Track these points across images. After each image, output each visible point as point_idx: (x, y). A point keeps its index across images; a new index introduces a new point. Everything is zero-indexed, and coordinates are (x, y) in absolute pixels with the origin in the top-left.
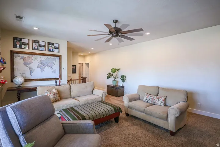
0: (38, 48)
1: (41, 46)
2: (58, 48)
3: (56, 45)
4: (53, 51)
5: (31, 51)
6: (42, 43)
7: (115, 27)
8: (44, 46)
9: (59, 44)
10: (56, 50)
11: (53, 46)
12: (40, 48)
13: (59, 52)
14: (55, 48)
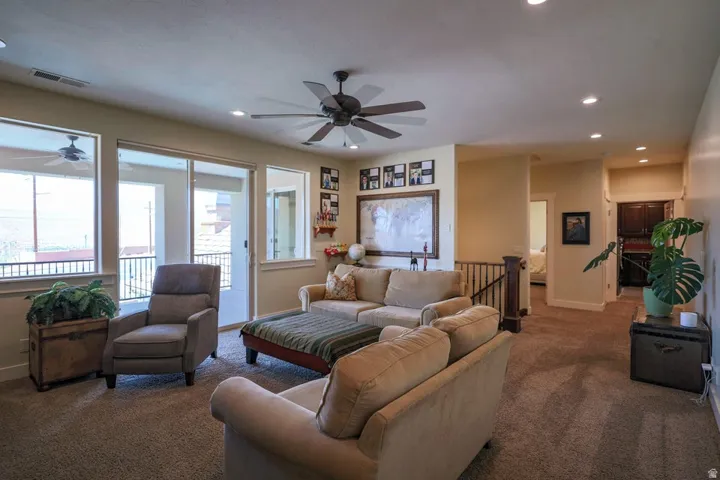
0: (392, 183)
1: (397, 176)
2: (432, 172)
3: (427, 166)
4: (419, 183)
5: (383, 191)
6: (399, 170)
7: (341, 93)
8: (403, 175)
9: (433, 161)
10: (426, 179)
11: (420, 170)
12: (396, 182)
13: (433, 182)
14: (424, 173)
